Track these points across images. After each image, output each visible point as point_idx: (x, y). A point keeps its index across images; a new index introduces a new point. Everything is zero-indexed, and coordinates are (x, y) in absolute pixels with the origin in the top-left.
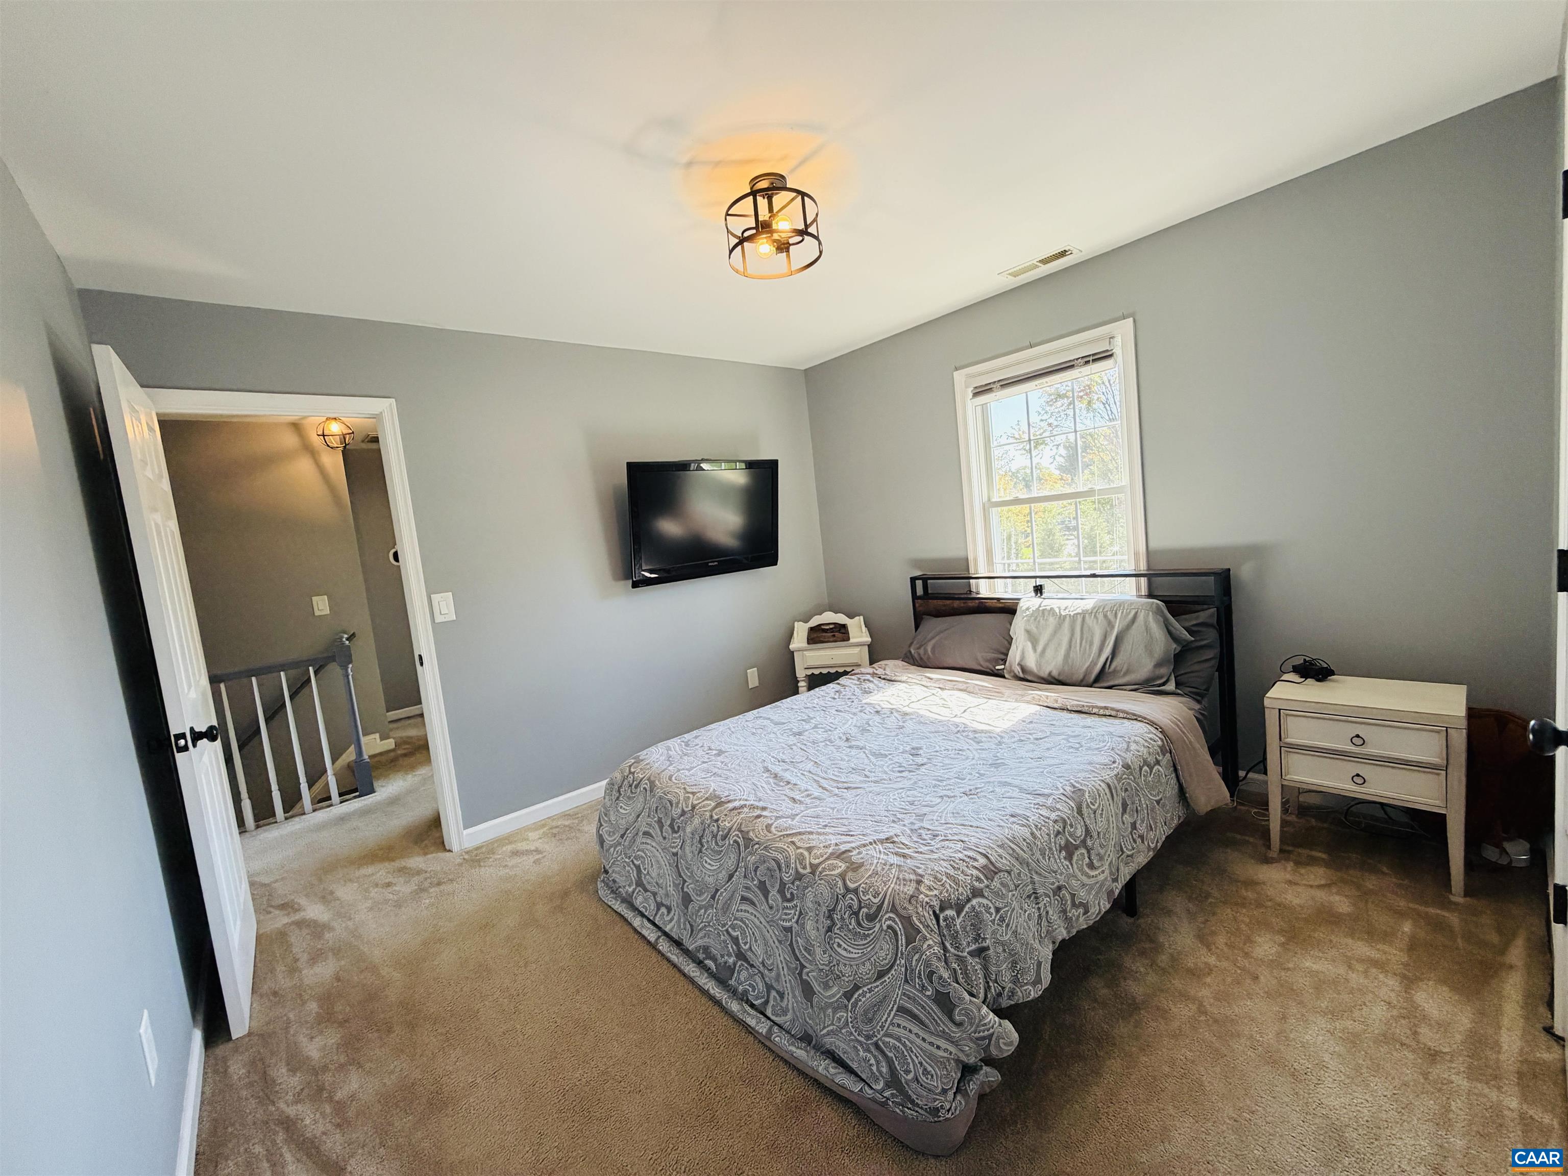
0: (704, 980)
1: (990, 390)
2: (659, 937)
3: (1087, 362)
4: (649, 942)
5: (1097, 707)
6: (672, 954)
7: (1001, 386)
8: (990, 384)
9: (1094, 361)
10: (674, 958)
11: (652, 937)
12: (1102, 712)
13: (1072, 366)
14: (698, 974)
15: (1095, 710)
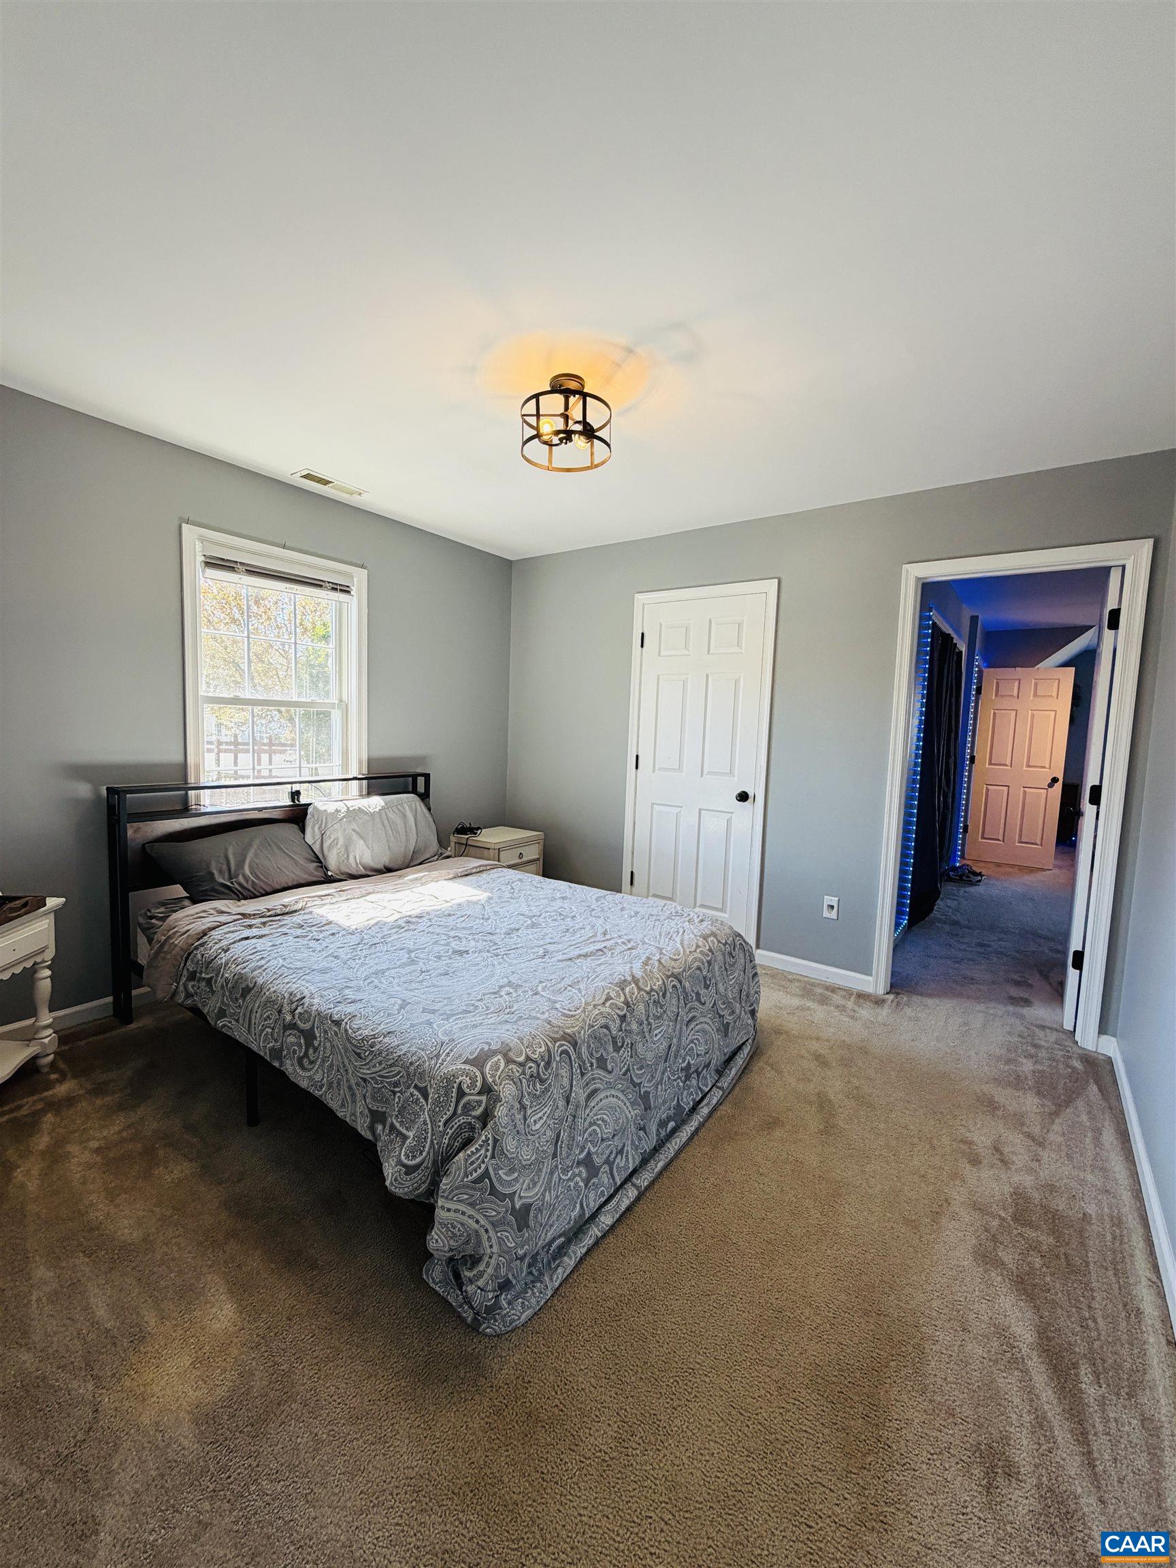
0: (684, 1135)
1: (232, 569)
2: (634, 1185)
3: (334, 589)
4: (638, 1199)
5: (474, 868)
6: (656, 1167)
7: (246, 570)
8: (236, 562)
9: (341, 590)
10: (660, 1165)
11: (632, 1193)
12: (478, 870)
13: (321, 586)
14: (678, 1140)
15: (474, 870)
